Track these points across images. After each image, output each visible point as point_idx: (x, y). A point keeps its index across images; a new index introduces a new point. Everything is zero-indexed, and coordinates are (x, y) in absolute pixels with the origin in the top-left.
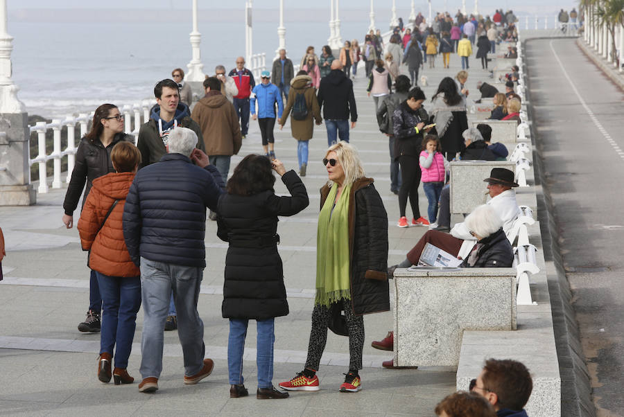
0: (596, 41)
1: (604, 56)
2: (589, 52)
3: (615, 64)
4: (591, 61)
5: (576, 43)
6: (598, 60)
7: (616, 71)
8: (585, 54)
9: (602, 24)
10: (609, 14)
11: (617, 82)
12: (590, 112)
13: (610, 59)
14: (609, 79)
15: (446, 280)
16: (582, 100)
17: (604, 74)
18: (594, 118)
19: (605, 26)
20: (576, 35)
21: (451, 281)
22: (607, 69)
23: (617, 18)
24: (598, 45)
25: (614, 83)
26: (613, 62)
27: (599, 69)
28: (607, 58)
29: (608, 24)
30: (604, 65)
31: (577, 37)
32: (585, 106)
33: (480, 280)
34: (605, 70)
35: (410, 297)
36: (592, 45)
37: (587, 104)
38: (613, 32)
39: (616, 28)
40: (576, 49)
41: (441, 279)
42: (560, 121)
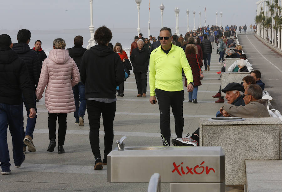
0: (261, 35)
1: (264, 39)
2: (259, 38)
3: (268, 41)
4: (260, 40)
5: (255, 36)
6: (262, 40)
7: (268, 43)
8: (258, 39)
9: (263, 28)
10: (266, 25)
11: (269, 46)
12: (261, 54)
13: (266, 40)
14: (266, 45)
15: (234, 75)
16: (258, 51)
17: (264, 44)
18: (262, 56)
19: (264, 29)
20: (254, 33)
21: (235, 75)
22: (266, 43)
23: (269, 26)
24: (262, 35)
25: (268, 46)
26: (267, 40)
27: (263, 43)
28: (265, 39)
29: (265, 28)
30: (264, 42)
31: (255, 34)
32: (260, 53)
33: (243, 74)
34: (265, 43)
35: (225, 79)
36: (260, 36)
37: (260, 52)
38: (267, 31)
39: (268, 29)
40: (255, 37)
41: (233, 74)
42: (252, 57)
